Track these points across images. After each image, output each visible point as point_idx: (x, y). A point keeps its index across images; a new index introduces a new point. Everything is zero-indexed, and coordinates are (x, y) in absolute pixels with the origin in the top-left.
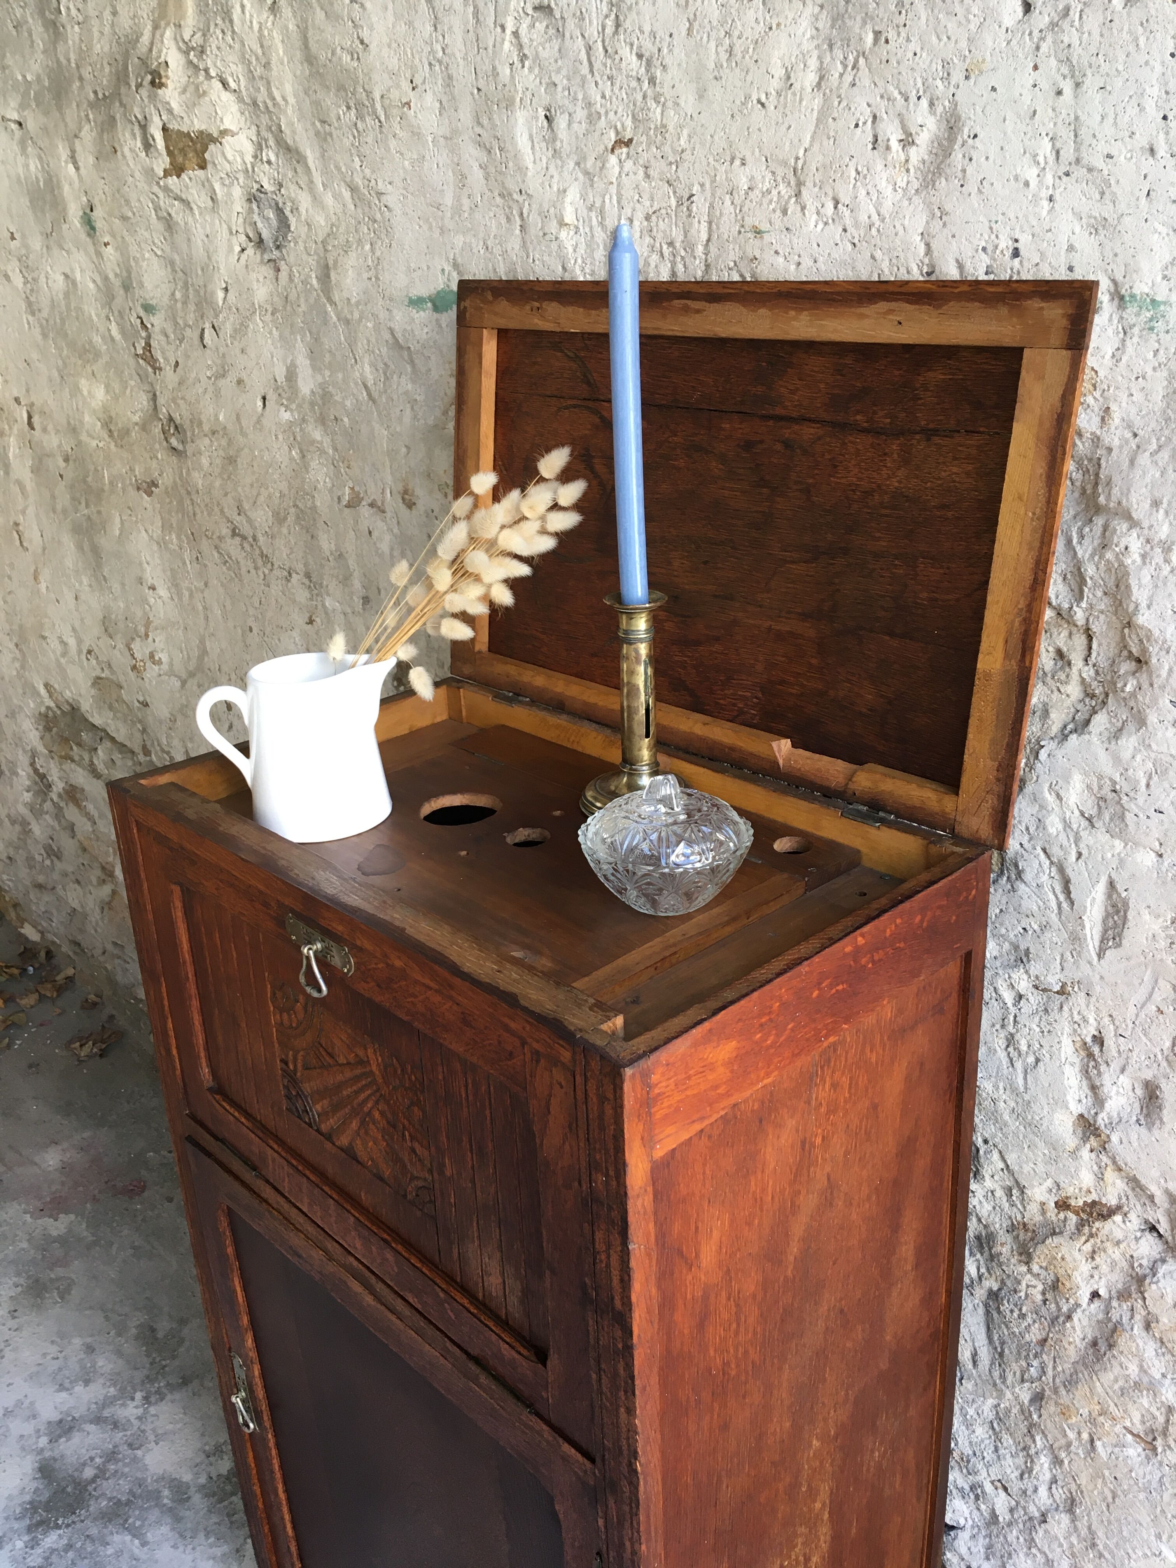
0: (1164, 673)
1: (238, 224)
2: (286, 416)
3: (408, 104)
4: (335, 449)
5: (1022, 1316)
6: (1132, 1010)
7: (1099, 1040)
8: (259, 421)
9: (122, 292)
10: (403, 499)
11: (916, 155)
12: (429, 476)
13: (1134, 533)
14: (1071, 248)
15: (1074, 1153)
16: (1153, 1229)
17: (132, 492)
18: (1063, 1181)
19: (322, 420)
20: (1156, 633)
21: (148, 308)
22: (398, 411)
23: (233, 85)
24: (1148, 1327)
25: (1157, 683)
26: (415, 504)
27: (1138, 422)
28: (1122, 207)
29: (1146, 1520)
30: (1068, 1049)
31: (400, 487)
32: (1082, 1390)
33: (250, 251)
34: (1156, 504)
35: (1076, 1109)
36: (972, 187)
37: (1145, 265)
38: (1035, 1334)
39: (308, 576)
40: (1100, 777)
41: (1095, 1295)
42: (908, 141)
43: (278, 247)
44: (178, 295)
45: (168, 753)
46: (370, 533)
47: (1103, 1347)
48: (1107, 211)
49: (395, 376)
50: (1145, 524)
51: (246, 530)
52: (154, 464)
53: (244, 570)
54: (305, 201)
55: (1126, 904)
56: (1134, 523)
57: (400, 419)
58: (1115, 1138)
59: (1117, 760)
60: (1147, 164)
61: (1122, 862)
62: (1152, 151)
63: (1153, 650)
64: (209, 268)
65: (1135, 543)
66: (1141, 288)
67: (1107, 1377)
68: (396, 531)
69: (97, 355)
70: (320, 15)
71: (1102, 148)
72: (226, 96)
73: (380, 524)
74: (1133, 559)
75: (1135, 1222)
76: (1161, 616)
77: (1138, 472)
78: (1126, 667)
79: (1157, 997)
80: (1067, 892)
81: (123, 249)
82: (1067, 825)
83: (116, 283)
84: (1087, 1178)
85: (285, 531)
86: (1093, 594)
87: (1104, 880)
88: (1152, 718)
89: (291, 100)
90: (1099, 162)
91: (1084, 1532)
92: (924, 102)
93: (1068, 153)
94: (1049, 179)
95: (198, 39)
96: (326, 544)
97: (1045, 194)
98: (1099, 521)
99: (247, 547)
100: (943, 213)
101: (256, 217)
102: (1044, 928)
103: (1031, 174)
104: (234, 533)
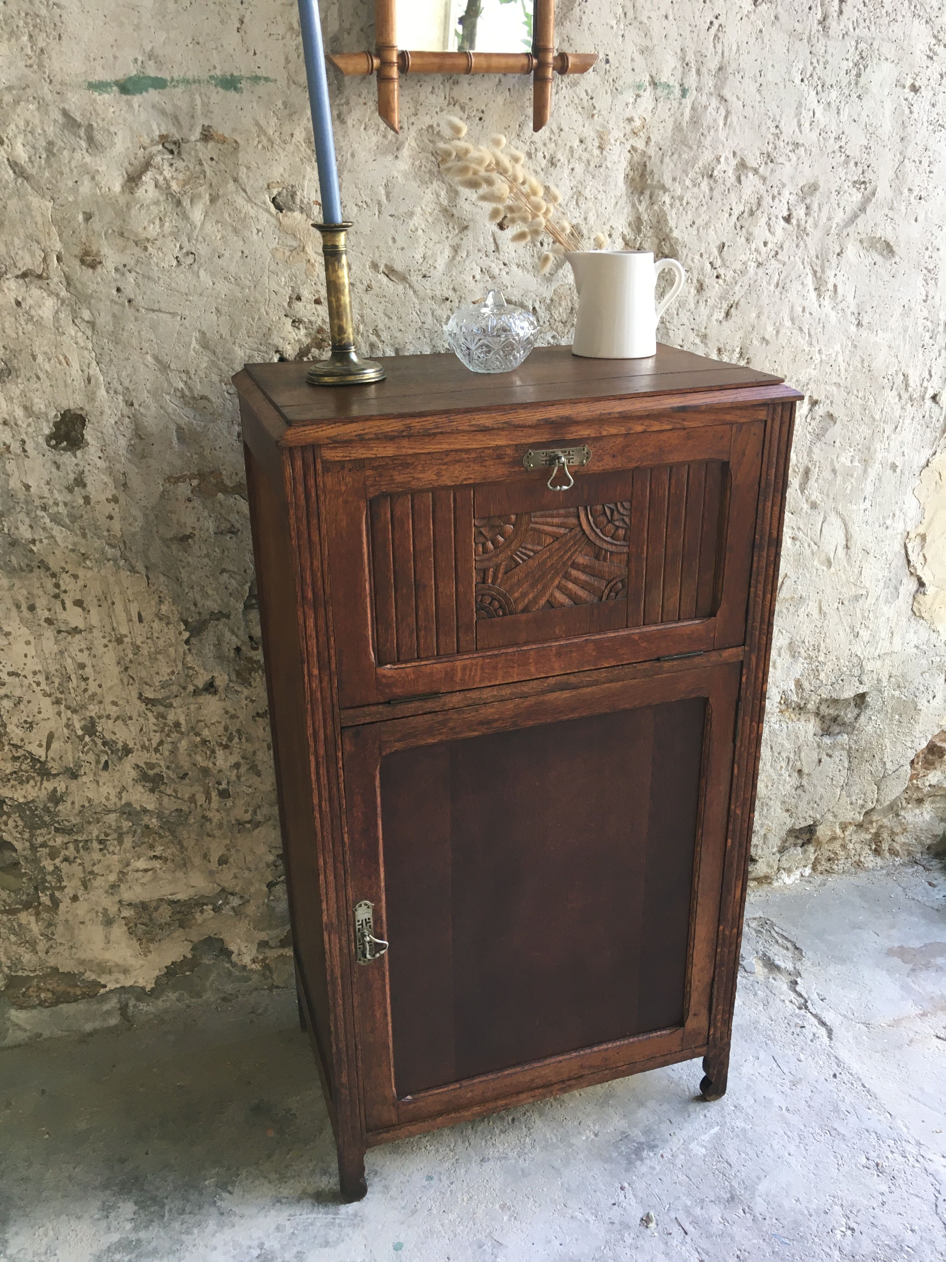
0: (684, 258)
10: (83, 262)
12: (122, 235)
13: (667, 194)
14: (633, 60)
20: (680, 239)
22: (70, 183)
26: (100, 263)
27: (662, 143)
28: (655, 41)
31: (77, 251)
34: (674, 179)
36: (585, 27)
37: (666, 69)
46: (18, 304)
48: (646, 42)
49: (65, 153)
50: (671, 190)
56: (666, 190)
57: (75, 190)
60: (664, 22)
62: (666, 17)
63: (679, 248)
65: (667, 198)
66: (664, 80)
68: (63, 293)
71: (646, 13)
73: (35, 292)
74: (667, 207)
76: (682, 231)
77: (665, 165)
86: (646, 230)
90: (645, 20)
93: (630, 14)
94: (622, 26)
97: (621, 33)
98: (647, 193)
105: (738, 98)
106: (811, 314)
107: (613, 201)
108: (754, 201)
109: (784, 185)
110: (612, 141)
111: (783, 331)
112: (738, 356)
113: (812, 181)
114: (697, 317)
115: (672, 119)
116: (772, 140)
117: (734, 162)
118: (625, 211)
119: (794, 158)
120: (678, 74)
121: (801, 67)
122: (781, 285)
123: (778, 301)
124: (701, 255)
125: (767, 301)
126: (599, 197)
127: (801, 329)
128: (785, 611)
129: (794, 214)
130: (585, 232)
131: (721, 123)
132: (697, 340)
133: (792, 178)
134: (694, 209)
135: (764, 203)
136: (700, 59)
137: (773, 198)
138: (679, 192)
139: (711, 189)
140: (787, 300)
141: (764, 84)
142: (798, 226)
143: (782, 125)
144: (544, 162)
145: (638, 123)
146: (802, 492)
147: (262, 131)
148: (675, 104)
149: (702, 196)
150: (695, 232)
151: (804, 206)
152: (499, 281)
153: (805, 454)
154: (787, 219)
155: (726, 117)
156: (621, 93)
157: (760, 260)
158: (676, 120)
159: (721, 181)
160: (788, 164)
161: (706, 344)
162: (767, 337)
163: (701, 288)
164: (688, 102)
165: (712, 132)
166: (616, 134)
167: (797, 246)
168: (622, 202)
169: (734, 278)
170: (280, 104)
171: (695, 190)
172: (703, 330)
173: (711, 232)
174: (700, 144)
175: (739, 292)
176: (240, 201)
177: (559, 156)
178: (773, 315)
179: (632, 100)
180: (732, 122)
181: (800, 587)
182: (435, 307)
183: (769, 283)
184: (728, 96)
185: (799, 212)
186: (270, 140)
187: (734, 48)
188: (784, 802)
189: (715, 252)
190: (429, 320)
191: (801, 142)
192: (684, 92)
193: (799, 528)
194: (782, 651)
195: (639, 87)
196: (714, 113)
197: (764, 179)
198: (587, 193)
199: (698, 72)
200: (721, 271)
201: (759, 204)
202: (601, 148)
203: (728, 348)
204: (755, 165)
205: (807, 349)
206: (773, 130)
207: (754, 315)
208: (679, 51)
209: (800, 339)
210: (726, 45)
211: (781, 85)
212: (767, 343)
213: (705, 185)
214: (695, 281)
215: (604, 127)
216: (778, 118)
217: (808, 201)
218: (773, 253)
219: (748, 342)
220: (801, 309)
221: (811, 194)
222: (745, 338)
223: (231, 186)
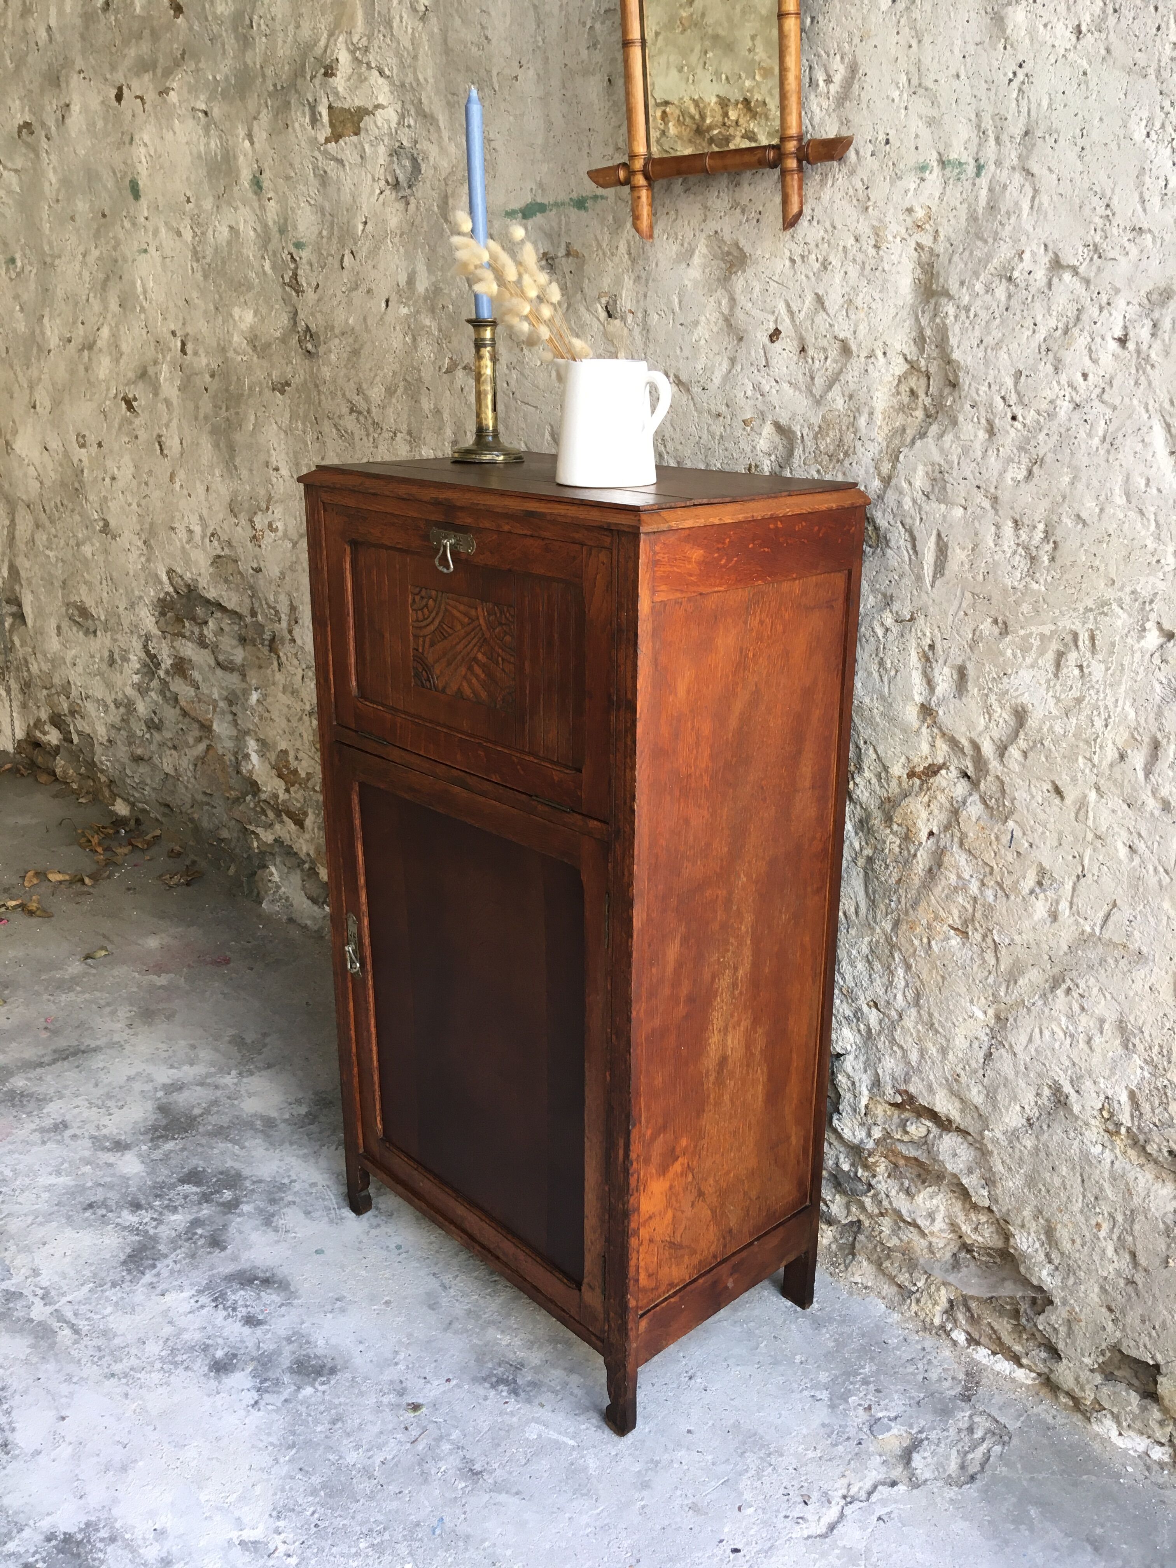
0: (966, 388)
1: (380, 173)
2: (404, 311)
3: (516, 78)
4: (440, 330)
5: (887, 867)
6: (950, 618)
7: (932, 647)
8: (381, 319)
9: (278, 235)
11: (834, 88)
13: (951, 303)
15: (918, 732)
16: (966, 775)
17: (267, 393)
18: (911, 754)
19: (432, 310)
20: (962, 363)
21: (299, 245)
23: (387, 73)
24: (961, 844)
25: (963, 394)
27: (953, 236)
28: (943, 110)
29: (963, 990)
30: (914, 658)
32: (923, 904)
33: (387, 192)
34: (962, 283)
35: (919, 699)
36: (864, 105)
37: (955, 143)
38: (895, 876)
39: (410, 433)
40: (933, 464)
41: (931, 834)
42: (829, 81)
43: (410, 187)
44: (325, 233)
45: (274, 608)
46: (462, 389)
47: (935, 870)
48: (935, 113)
50: (957, 297)
51: (363, 406)
52: (289, 369)
53: (357, 438)
54: (433, 151)
55: (946, 546)
56: (950, 297)
58: (941, 713)
59: (942, 450)
60: (956, 84)
61: (944, 517)
62: (958, 76)
63: (961, 374)
64: (353, 208)
65: (951, 309)
66: (953, 156)
67: (938, 890)
69: (250, 287)
70: (458, 21)
71: (932, 77)
72: (381, 80)
73: (471, 381)
74: (950, 320)
75: (954, 773)
76: (964, 352)
77: (953, 266)
78: (947, 391)
79: (964, 605)
80: (914, 547)
81: (283, 201)
82: (914, 502)
83: (274, 229)
84: (925, 748)
85: (394, 401)
86: (929, 349)
87: (935, 532)
88: (961, 418)
89: (431, 80)
90: (930, 84)
91: (926, 1017)
92: (838, 57)
93: (915, 82)
94: (905, 96)
95: (364, 41)
96: (426, 405)
97: (903, 105)
98: (933, 301)
99: (362, 419)
100: (848, 121)
101: (395, 166)
102: (901, 576)
103: (896, 94)
104: (352, 411)
105: (1050, 169)
106: (1159, 490)
107: (893, 311)
108: (1072, 313)
109: (1117, 291)
110: (890, 238)
111: (1110, 510)
112: (1042, 535)
113: (1162, 285)
114: (984, 471)
115: (965, 205)
116: (1100, 226)
117: (1045, 260)
118: (907, 324)
119: (1134, 251)
120: (973, 148)
121: (1145, 115)
122: (1108, 440)
123: (1103, 464)
124: (990, 386)
125: (1085, 461)
126: (873, 306)
127: (1141, 513)
128: (1111, 961)
129: (1131, 334)
130: (854, 348)
131: (1026, 206)
132: (987, 504)
133: (1130, 280)
134: (983, 323)
135: (1084, 317)
136: (999, 124)
137: (1101, 309)
138: (966, 300)
139: (1010, 297)
140: (1117, 463)
141: (1088, 147)
142: (1138, 352)
143: (1115, 203)
144: (817, 266)
145: (920, 213)
146: (1147, 776)
147: (599, 246)
148: (968, 185)
149: (995, 306)
150: (981, 355)
151: (1148, 323)
152: (768, 399)
153: (1152, 715)
154: (1123, 341)
155: (1033, 198)
156: (900, 178)
157: (1078, 400)
158: (969, 208)
159: (1023, 285)
160: (1123, 260)
161: (996, 510)
162: (1084, 515)
163: (991, 431)
164: (984, 181)
165: (1013, 219)
166: (895, 227)
167: (1137, 383)
168: (904, 313)
169: (1038, 422)
170: (610, 218)
171: (988, 297)
172: (992, 490)
173: (1003, 355)
174: (996, 237)
175: (1044, 445)
176: (582, 310)
177: (831, 258)
178: (1095, 483)
179: (913, 186)
180: (1041, 204)
181: (1136, 933)
182: (710, 421)
183: (1090, 435)
184: (1035, 169)
185: (1142, 332)
186: (604, 254)
187: (1045, 103)
188: (1103, 1289)
189: (1009, 382)
190: (705, 436)
191: (1145, 226)
192: (979, 168)
193: (1140, 835)
194: (1106, 1026)
195: (923, 168)
196: (1015, 193)
197: (1087, 282)
198: (859, 302)
199: (997, 139)
200: (1018, 411)
201: (1078, 319)
202: (877, 247)
203: (1026, 522)
204: (1075, 262)
205: (1151, 544)
206: (1101, 211)
207: (1067, 479)
208: (973, 117)
209: (1139, 526)
210: (1033, 100)
211: (1113, 146)
212: (1084, 523)
213: (1001, 292)
214: (983, 421)
215: (881, 221)
216: (1108, 193)
217: (1156, 315)
218: (1098, 391)
219: (1055, 518)
220: (1143, 482)
221: (1163, 304)
222: (1052, 511)
223: (579, 296)
